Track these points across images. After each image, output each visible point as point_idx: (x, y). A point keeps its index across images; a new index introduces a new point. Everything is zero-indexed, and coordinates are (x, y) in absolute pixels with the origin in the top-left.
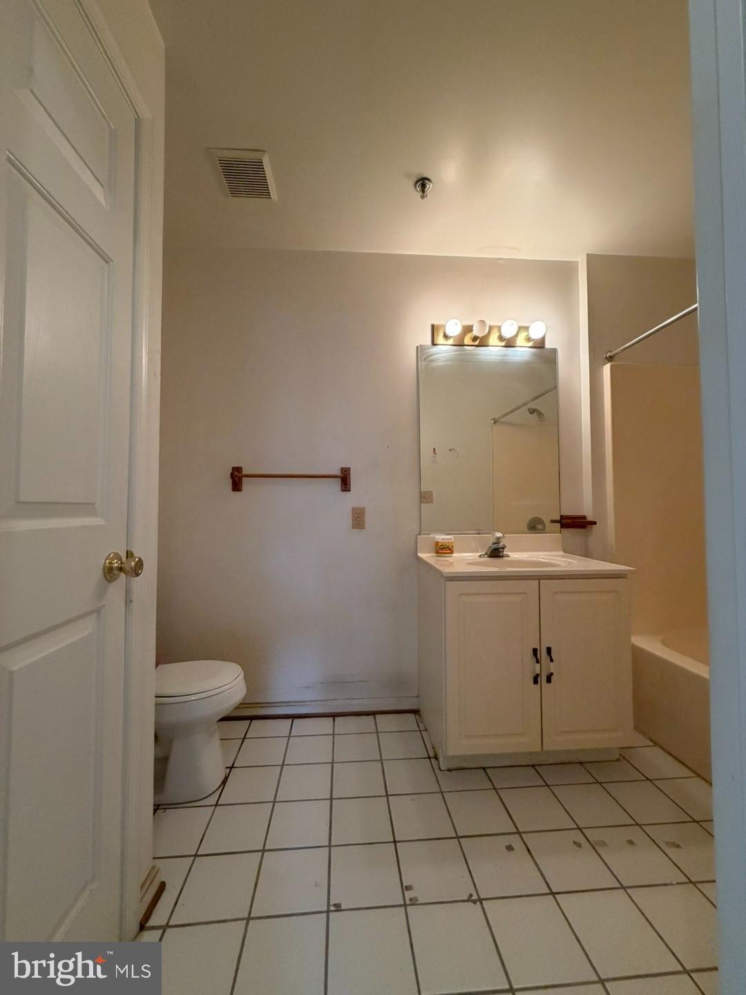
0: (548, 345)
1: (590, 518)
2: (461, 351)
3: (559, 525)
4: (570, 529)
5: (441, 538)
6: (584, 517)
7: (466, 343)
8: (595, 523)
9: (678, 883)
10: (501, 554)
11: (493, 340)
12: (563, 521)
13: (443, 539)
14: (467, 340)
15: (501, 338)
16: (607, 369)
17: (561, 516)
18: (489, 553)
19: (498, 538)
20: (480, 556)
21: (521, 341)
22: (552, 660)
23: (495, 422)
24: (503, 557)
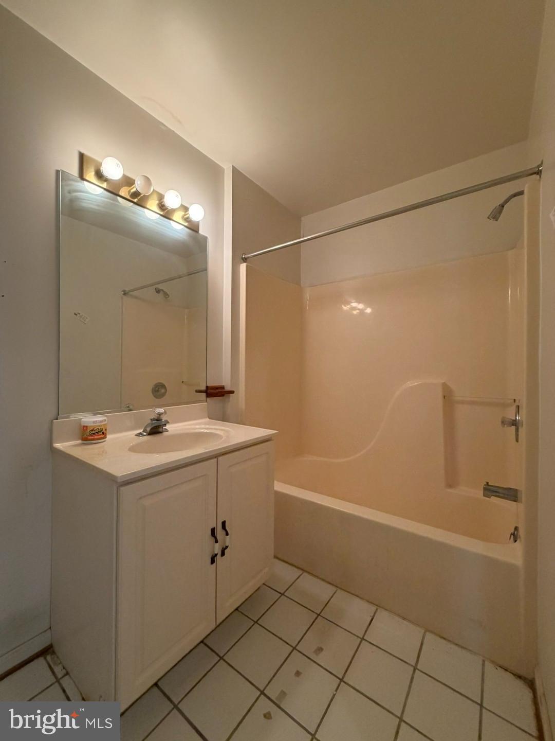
0: (202, 231)
1: (228, 388)
2: (113, 200)
3: (205, 394)
4: (214, 398)
5: (90, 420)
6: (223, 387)
7: (122, 193)
8: (232, 392)
9: (336, 690)
10: (161, 430)
11: (153, 204)
12: (209, 391)
13: (94, 422)
14: (124, 192)
15: (162, 206)
16: (243, 267)
17: (207, 387)
18: (148, 429)
19: (160, 414)
20: (139, 435)
21: (178, 216)
22: (227, 534)
23: (125, 294)
24: (161, 432)
